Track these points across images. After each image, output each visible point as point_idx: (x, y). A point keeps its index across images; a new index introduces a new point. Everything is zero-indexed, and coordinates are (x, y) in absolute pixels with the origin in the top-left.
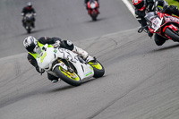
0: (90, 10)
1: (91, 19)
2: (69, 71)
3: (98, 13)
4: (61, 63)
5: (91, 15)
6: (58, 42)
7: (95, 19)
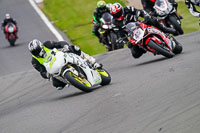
0: (7, 34)
1: (8, 44)
2: (79, 76)
3: (16, 38)
4: (71, 68)
5: (9, 40)
6: (67, 47)
7: (12, 44)
